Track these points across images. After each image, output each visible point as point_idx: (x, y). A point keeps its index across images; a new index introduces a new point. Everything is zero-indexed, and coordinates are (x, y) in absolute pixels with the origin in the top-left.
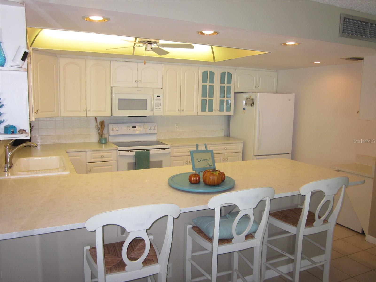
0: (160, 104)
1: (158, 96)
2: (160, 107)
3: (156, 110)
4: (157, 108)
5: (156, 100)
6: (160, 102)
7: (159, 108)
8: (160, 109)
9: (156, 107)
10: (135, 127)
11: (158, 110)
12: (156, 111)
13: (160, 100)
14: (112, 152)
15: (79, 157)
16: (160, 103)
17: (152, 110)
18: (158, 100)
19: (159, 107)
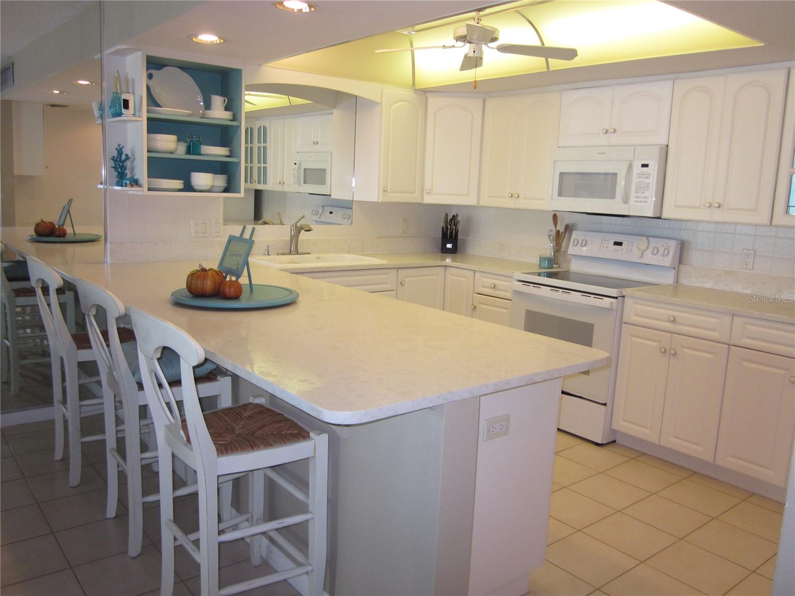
0: (648, 187)
1: (645, 166)
2: (647, 194)
3: (635, 201)
4: (638, 197)
5: (639, 175)
6: (646, 181)
7: (645, 198)
8: (646, 200)
9: (636, 192)
10: (620, 244)
11: (641, 202)
12: (636, 204)
13: (649, 174)
14: (510, 282)
15: (464, 279)
16: (648, 184)
17: (626, 200)
18: (642, 174)
19: (644, 193)
